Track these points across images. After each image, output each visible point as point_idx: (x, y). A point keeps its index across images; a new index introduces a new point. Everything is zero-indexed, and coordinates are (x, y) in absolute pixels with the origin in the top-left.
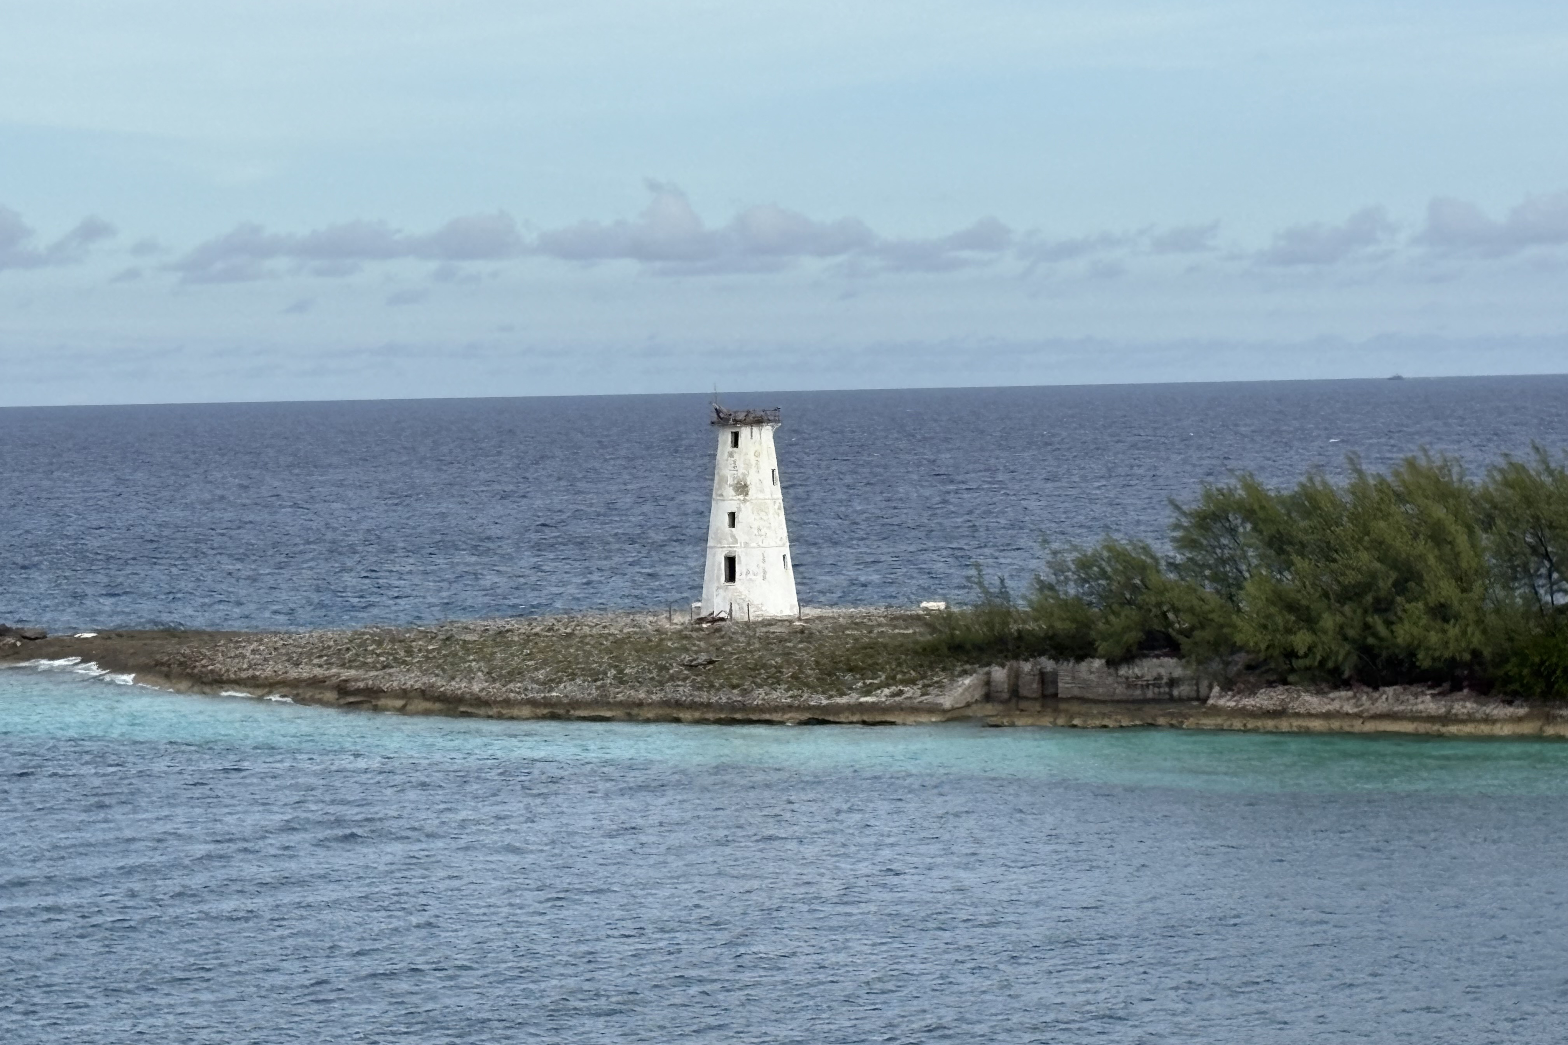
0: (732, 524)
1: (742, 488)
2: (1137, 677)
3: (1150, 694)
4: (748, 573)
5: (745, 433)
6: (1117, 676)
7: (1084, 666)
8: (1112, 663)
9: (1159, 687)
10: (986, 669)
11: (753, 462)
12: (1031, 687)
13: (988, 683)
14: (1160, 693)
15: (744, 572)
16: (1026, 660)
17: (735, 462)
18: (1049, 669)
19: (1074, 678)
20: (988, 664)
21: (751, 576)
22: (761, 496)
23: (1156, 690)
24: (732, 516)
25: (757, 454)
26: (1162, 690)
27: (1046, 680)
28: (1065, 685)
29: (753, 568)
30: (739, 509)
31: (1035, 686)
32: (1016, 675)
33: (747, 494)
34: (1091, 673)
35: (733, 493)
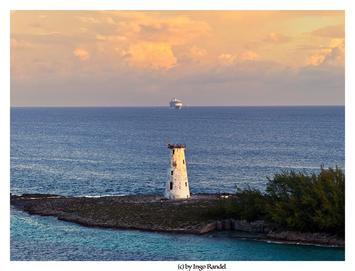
0: (172, 174)
1: (175, 165)
2: (255, 225)
3: (258, 230)
4: (176, 187)
5: (176, 150)
6: (250, 225)
7: (241, 222)
8: (249, 221)
9: (261, 228)
10: (216, 221)
11: (178, 158)
12: (228, 226)
13: (216, 225)
14: (261, 230)
15: (175, 187)
16: (227, 219)
17: (173, 158)
18: (233, 222)
19: (239, 224)
20: (217, 220)
21: (176, 188)
22: (180, 167)
23: (260, 229)
24: (172, 172)
25: (179, 156)
26: (261, 229)
27: (232, 224)
28: (236, 227)
29: (177, 186)
30: (174, 170)
31: (229, 226)
32: (224, 224)
33: (176, 166)
34: (243, 223)
35: (173, 166)
